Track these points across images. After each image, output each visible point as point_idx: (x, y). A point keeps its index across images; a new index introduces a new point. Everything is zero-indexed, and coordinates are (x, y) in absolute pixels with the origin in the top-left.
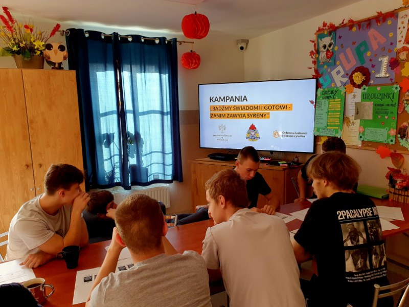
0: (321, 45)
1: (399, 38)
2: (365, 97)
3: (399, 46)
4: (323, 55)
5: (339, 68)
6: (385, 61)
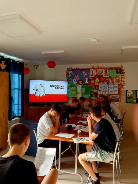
0: (69, 73)
1: (90, 75)
2: (82, 87)
3: (90, 76)
4: (70, 75)
5: (75, 79)
6: (87, 79)
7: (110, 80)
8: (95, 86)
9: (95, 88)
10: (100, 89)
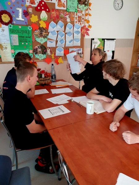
2: (12, 31)
3: (27, 4)
6: (20, 10)
7: (67, 17)
8: (40, 28)
9: (41, 35)
10: (50, 36)
